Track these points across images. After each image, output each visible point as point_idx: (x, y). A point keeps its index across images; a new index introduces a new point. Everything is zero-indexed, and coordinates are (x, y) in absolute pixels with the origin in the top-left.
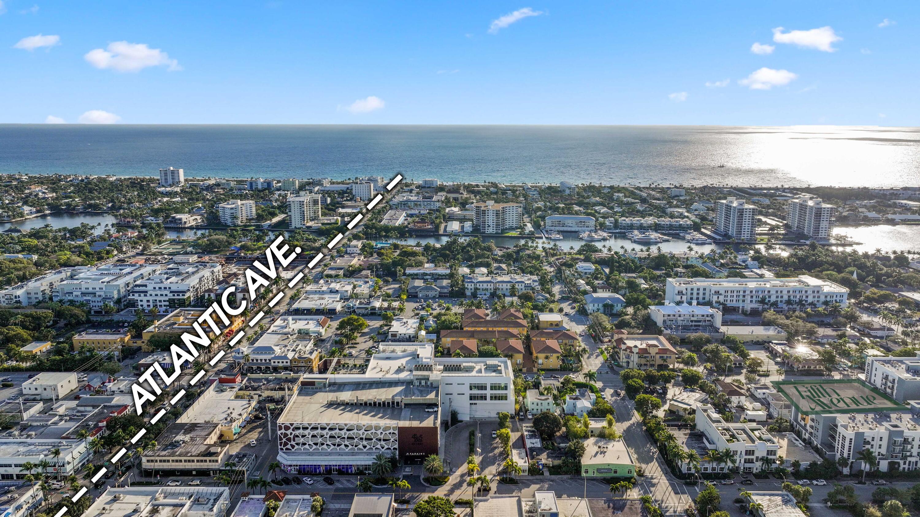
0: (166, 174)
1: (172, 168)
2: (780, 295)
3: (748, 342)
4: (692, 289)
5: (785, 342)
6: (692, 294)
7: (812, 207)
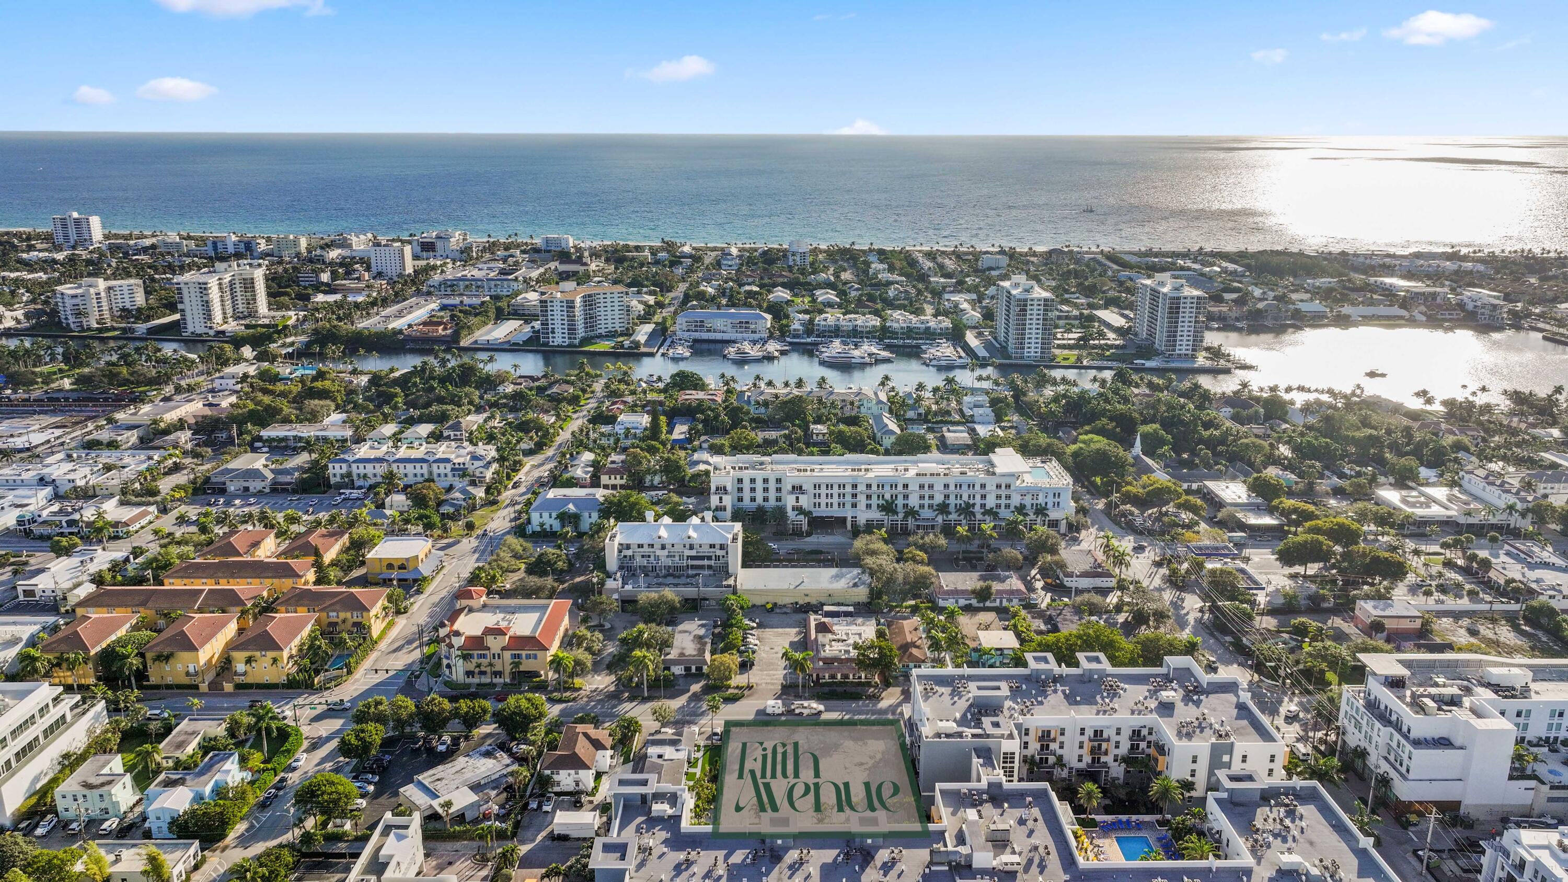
0: (64, 226)
1: (75, 215)
2: (927, 493)
3: (785, 606)
4: (753, 481)
5: (851, 609)
6: (753, 490)
7: (1165, 295)
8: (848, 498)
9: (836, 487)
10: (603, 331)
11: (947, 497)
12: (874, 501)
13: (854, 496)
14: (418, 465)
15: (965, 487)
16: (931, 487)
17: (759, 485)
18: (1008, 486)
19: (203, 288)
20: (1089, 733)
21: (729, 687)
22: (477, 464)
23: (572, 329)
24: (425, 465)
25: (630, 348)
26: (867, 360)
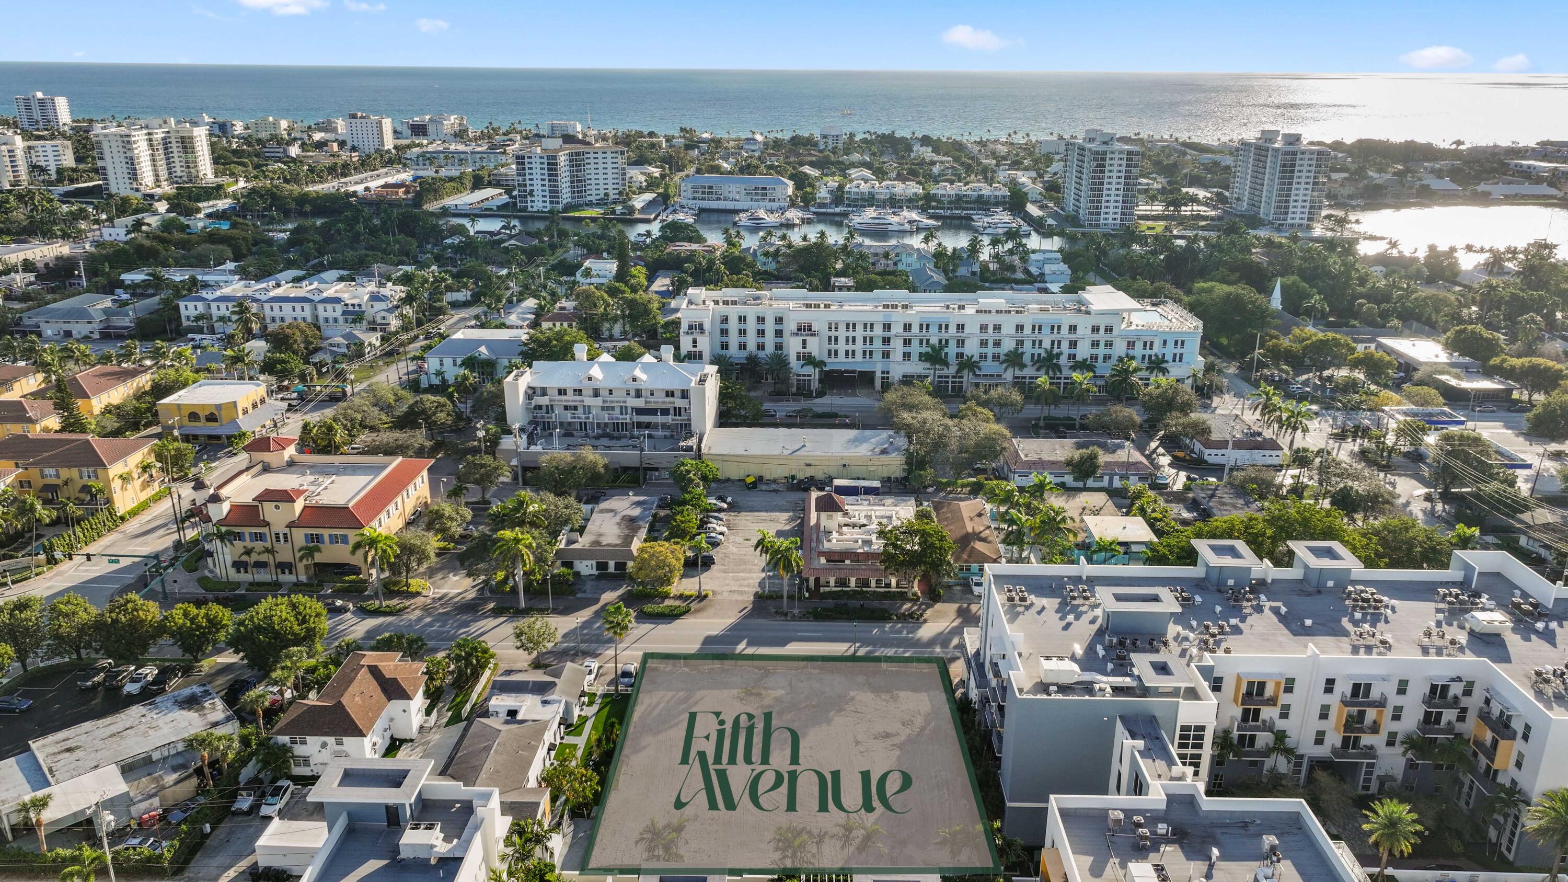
0: (28, 107)
1: (40, 95)
2: (990, 336)
3: (775, 481)
4: (742, 319)
5: (876, 484)
6: (743, 332)
7: (1277, 150)
8: (878, 345)
9: (860, 328)
10: (593, 199)
11: (1020, 343)
12: (915, 348)
13: (886, 341)
14: (298, 306)
15: (1046, 330)
16: (997, 328)
17: (751, 326)
18: (1109, 330)
19: (127, 143)
20: (1343, 688)
21: (666, 596)
22: (379, 306)
23: (554, 193)
24: (307, 307)
25: (622, 214)
26: (907, 227)
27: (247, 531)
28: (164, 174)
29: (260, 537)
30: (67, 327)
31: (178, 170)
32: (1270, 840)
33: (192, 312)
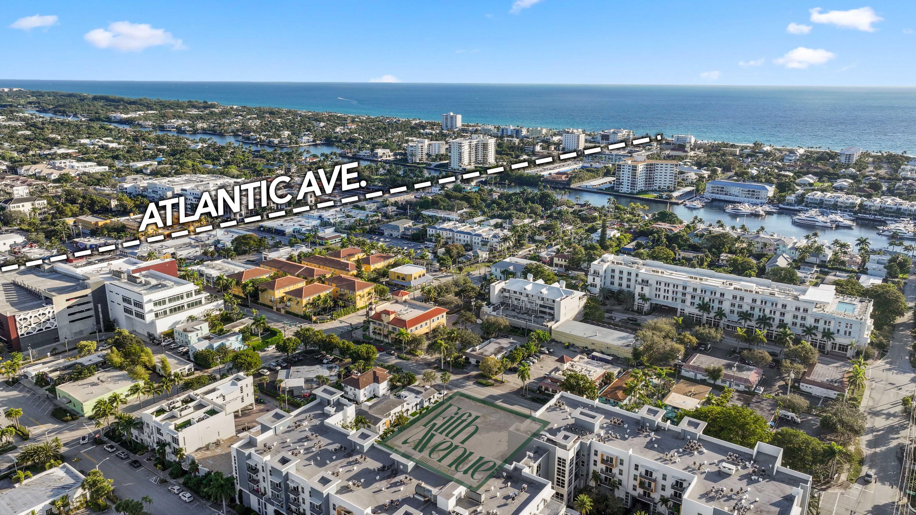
1: (452, 114)
2: (737, 302)
3: (578, 347)
4: (621, 272)
5: (610, 358)
6: (621, 278)
8: (680, 295)
9: (671, 286)
10: (657, 188)
11: (753, 308)
12: (697, 301)
13: (684, 294)
14: (466, 236)
15: (769, 304)
16: (742, 299)
17: (625, 276)
18: (806, 310)
19: (460, 145)
20: (642, 470)
21: (491, 378)
22: (496, 240)
23: (633, 184)
24: (469, 236)
25: (666, 198)
27: (377, 322)
28: (473, 159)
29: (380, 325)
30: (391, 232)
31: (480, 158)
32: (525, 486)
33: (431, 233)
